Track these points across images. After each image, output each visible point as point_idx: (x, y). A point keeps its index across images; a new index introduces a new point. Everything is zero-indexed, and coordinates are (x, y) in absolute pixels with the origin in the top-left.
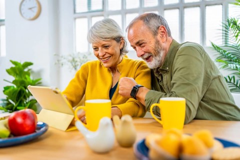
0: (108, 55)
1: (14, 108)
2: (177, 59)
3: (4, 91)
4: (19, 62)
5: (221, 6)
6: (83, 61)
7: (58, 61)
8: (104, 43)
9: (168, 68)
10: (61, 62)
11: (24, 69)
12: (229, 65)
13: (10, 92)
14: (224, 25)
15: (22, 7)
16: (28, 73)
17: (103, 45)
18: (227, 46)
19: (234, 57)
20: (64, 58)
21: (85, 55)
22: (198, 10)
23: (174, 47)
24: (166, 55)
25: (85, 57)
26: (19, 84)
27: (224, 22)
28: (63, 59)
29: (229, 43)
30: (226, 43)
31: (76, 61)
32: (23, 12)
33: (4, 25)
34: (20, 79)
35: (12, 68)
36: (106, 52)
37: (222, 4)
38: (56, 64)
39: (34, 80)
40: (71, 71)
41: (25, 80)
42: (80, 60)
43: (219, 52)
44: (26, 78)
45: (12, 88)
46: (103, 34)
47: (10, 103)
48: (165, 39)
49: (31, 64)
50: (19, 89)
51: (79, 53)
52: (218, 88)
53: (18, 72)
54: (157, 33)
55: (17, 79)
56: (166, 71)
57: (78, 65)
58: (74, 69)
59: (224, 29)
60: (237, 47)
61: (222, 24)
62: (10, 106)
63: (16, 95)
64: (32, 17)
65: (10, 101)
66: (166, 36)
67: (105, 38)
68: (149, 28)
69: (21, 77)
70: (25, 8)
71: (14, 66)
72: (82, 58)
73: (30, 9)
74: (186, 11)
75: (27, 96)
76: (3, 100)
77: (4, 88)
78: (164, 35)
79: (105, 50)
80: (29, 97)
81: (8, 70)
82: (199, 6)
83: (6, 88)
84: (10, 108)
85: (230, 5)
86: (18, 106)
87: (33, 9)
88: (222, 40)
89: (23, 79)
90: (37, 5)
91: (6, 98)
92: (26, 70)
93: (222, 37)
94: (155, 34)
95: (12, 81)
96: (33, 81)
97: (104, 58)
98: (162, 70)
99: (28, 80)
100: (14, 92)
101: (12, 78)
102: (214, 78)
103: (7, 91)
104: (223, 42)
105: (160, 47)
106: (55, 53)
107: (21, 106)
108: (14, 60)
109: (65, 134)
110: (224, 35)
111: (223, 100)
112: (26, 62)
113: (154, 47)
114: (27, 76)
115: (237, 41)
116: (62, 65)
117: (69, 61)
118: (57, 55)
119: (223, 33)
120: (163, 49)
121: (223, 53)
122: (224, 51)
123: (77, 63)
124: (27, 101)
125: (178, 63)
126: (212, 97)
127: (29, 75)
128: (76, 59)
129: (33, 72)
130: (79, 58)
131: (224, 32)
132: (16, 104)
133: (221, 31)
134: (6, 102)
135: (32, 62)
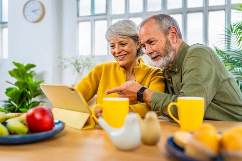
0: (124, 53)
1: (16, 110)
2: (187, 61)
3: (6, 93)
4: (22, 63)
5: (224, 11)
6: (86, 64)
7: (61, 63)
8: (121, 40)
9: (177, 70)
10: (64, 64)
11: (27, 70)
12: (235, 68)
13: (12, 93)
14: (227, 30)
15: (26, 10)
16: (31, 75)
17: (120, 42)
18: (229, 51)
19: (237, 62)
20: (68, 61)
21: (88, 58)
22: (201, 15)
23: (184, 48)
24: (175, 57)
25: (88, 59)
26: (21, 86)
27: (227, 27)
28: (66, 61)
29: (231, 48)
30: (229, 48)
31: (79, 64)
32: (26, 14)
33: (6, 27)
34: (23, 81)
35: (15, 70)
36: (123, 50)
37: (224, 10)
38: (59, 66)
39: (37, 82)
40: (73, 74)
41: (28, 82)
42: (83, 62)
43: (223, 56)
44: (28, 80)
45: (14, 90)
46: (121, 31)
47: (13, 105)
48: (175, 40)
49: (33, 66)
50: (22, 90)
51: (82, 56)
52: (228, 90)
53: (20, 74)
54: (168, 33)
55: (19, 80)
56: (175, 72)
57: (81, 68)
58: (77, 71)
59: (227, 34)
60: (239, 51)
61: (224, 29)
62: (12, 107)
63: (19, 96)
64: (35, 19)
65: (13, 102)
66: (177, 37)
67: (123, 35)
68: (161, 27)
69: (24, 79)
70: (28, 11)
71: (16, 68)
72: (85, 61)
73: (34, 11)
74: (190, 16)
75: (29, 98)
76: (6, 102)
77: (7, 89)
78: (175, 36)
79: (122, 48)
80: (31, 99)
81: (11, 71)
82: (202, 11)
83: (8, 90)
84: (12, 110)
85: (233, 11)
86: (20, 107)
87: (36, 12)
88: (224, 45)
89: (26, 81)
90: (41, 8)
91: (8, 100)
92: (28, 72)
93: (224, 42)
94: (166, 33)
95: (14, 83)
96: (35, 83)
97: (120, 56)
98: (171, 72)
99: (31, 81)
100: (16, 93)
101: (14, 80)
102: (224, 81)
103: (10, 93)
104: (225, 46)
105: (170, 47)
106: (58, 56)
107: (24, 108)
108: (17, 62)
109: (81, 132)
110: (227, 40)
111: (234, 102)
112: (28, 64)
113: (164, 47)
114: (29, 78)
115: (240, 46)
116: (65, 67)
117: (72, 64)
118: (60, 57)
119: (225, 38)
120: (173, 50)
121: (227, 58)
122: (227, 55)
123: (80, 66)
124: (29, 103)
125: (187, 64)
126: (223, 100)
127: (32, 77)
128: (79, 62)
129: (35, 74)
130: (82, 60)
131: (227, 37)
132: (18, 106)
133: (224, 36)
134: (8, 103)
135: (35, 64)
